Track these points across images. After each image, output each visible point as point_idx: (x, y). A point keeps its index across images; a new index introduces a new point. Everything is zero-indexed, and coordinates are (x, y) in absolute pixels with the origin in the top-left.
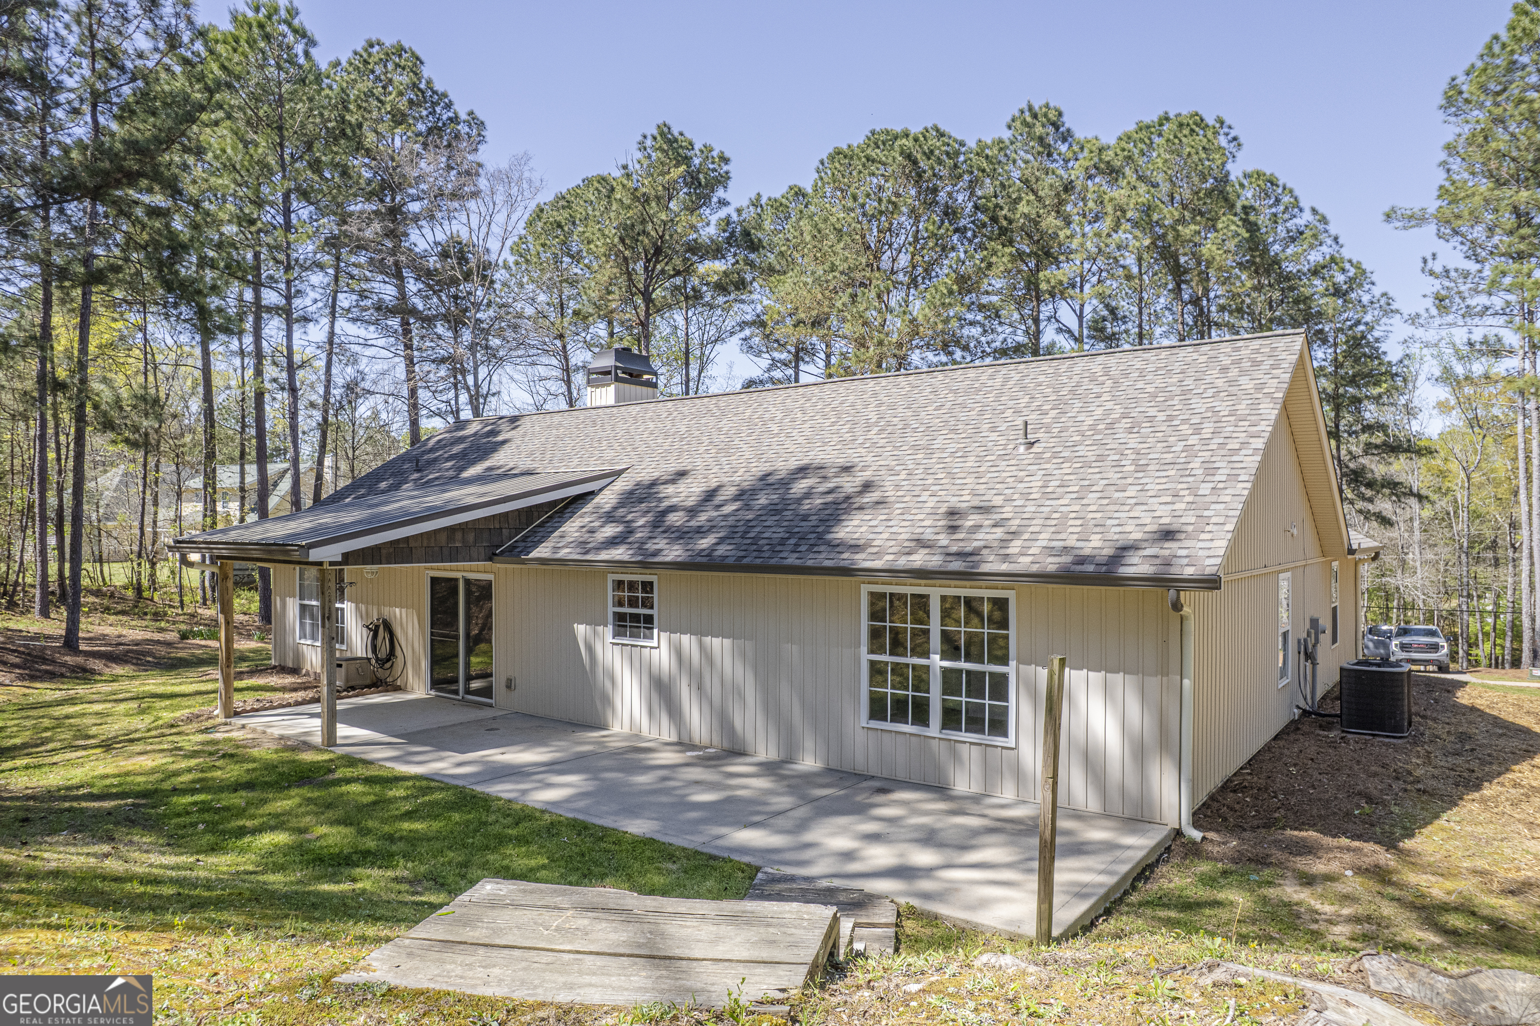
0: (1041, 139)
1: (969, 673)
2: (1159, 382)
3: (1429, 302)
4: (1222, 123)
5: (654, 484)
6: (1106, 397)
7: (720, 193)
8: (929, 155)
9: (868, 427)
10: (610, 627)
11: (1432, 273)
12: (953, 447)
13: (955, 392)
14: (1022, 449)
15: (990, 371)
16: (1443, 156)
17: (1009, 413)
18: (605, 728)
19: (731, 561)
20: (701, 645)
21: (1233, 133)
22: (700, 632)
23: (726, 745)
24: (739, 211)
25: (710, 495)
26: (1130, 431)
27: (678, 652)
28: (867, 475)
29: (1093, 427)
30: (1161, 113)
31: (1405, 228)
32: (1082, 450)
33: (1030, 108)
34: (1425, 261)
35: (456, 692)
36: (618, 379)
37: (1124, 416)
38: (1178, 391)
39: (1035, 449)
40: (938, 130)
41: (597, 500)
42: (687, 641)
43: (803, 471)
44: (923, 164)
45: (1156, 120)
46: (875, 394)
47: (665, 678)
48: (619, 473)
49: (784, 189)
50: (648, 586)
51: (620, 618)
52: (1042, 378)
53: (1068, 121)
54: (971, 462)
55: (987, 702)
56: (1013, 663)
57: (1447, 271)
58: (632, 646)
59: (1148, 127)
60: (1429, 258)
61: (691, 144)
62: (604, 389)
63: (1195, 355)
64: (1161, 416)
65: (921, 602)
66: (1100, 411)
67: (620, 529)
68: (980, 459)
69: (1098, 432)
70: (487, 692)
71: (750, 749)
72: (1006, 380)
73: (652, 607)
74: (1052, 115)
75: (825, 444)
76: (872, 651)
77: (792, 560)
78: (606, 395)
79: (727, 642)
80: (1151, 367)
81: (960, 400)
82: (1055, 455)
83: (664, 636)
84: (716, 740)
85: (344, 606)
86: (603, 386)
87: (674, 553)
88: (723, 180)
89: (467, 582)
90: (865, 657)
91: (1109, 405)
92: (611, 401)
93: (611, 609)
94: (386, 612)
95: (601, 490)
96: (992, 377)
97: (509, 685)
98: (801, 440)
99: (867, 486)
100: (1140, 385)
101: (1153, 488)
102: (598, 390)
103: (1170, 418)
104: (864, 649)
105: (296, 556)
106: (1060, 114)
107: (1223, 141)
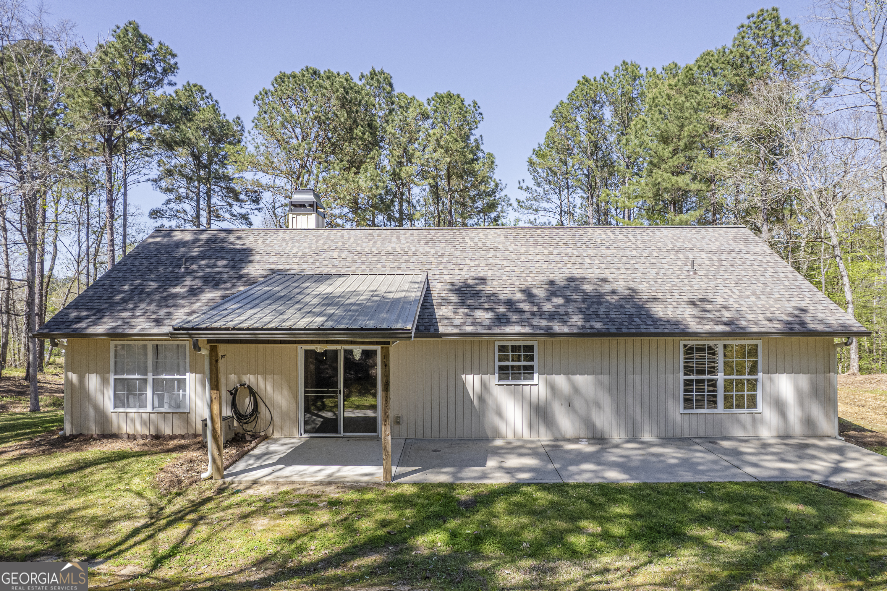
1: (737, 380)
10: (497, 375)
14: (692, 273)
20: (571, 382)
22: (568, 372)
27: (553, 388)
32: (725, 275)
36: (316, 211)
42: (560, 379)
47: (542, 404)
50: (530, 348)
51: (504, 369)
55: (746, 393)
56: (761, 374)
58: (515, 385)
62: (305, 217)
73: (533, 360)
76: (685, 374)
78: (307, 221)
79: (591, 377)
83: (542, 378)
85: (186, 377)
86: (304, 214)
90: (682, 377)
92: (312, 225)
93: (496, 364)
97: (398, 421)
102: (299, 217)
104: (682, 374)
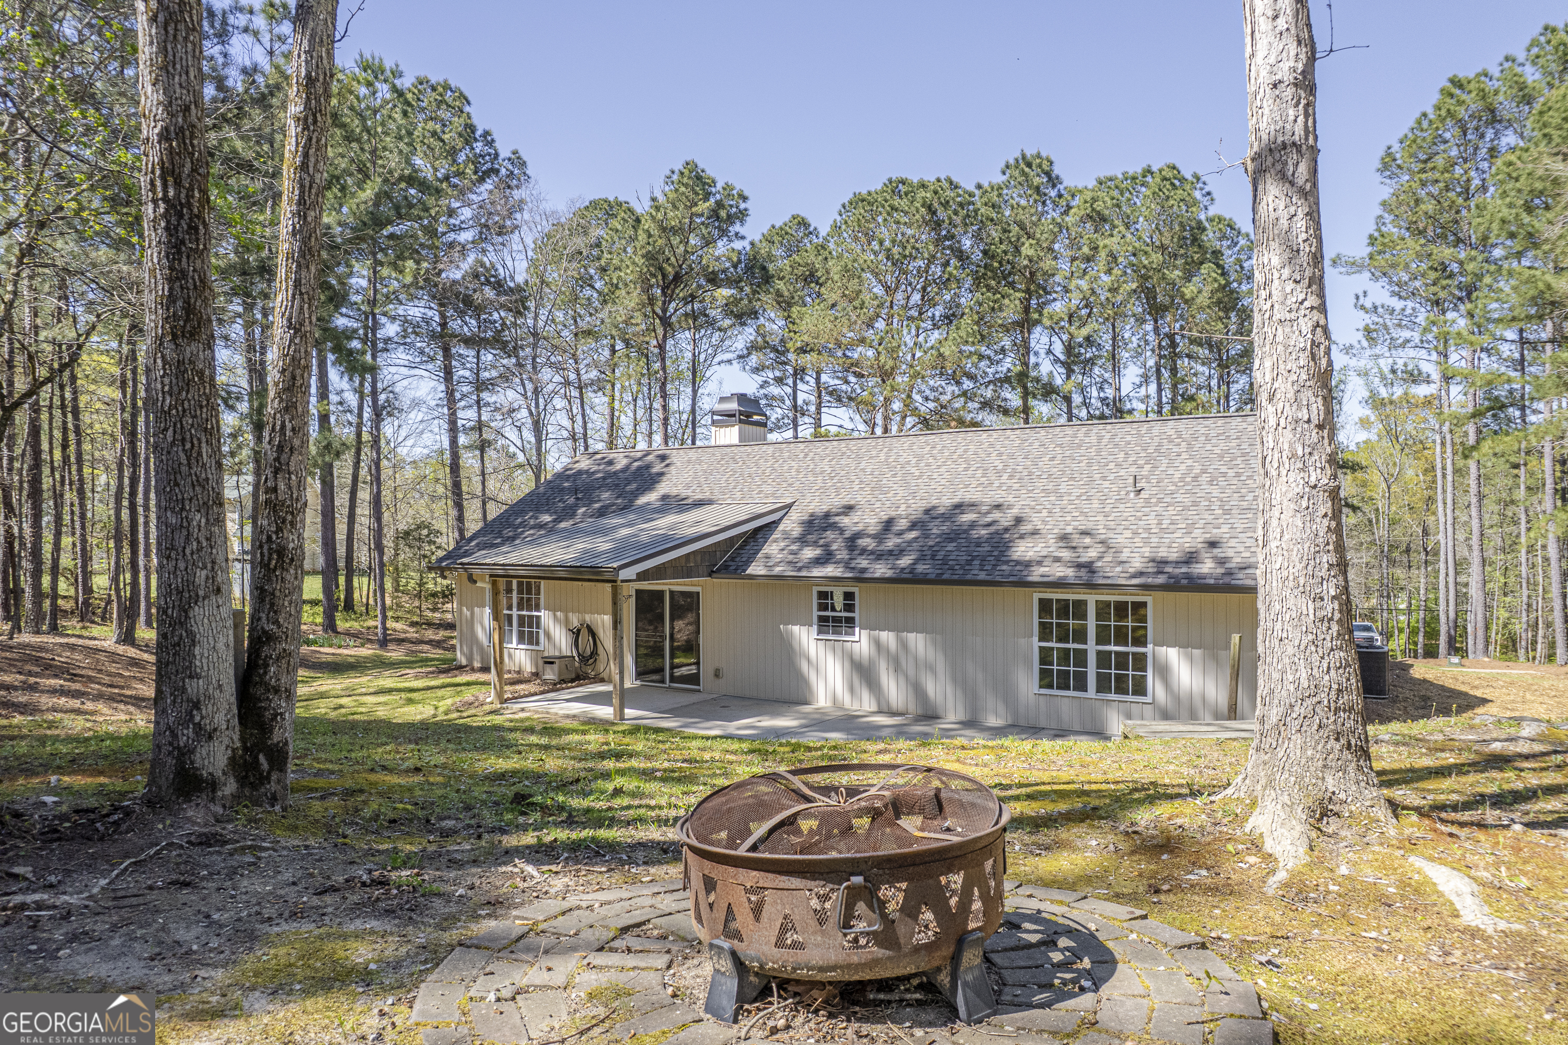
0: (1037, 189)
1: (1117, 653)
2: (1222, 445)
3: (1360, 335)
4: (1198, 179)
5: (827, 515)
6: (1184, 456)
7: (737, 227)
8: (946, 205)
9: (999, 474)
10: (815, 627)
11: (1363, 307)
12: (1076, 492)
13: (1061, 445)
14: (1132, 495)
15: (1084, 429)
16: (1379, 211)
17: (1112, 466)
18: (806, 703)
19: (933, 576)
20: (898, 638)
21: (1207, 189)
22: (897, 629)
23: (920, 712)
24: (752, 244)
25: (888, 524)
26: (1211, 483)
27: (877, 644)
28: (1015, 511)
29: (1182, 479)
30: (1145, 165)
31: (1348, 274)
32: (1179, 497)
33: (1024, 157)
34: (1357, 297)
35: (663, 681)
36: (741, 421)
37: (1204, 471)
38: (1238, 453)
39: (1143, 495)
40: (951, 183)
41: (781, 527)
42: (888, 637)
43: (959, 507)
44: (941, 214)
45: (1139, 171)
46: (991, 445)
47: (865, 662)
48: (789, 506)
49: (787, 218)
50: (850, 596)
51: (822, 619)
52: (1129, 438)
53: (1057, 170)
54: (1096, 504)
55: (1131, 673)
56: (1150, 646)
57: (1376, 308)
58: (835, 640)
59: (1134, 178)
60: (1361, 295)
61: (714, 182)
62: (728, 430)
63: (1244, 425)
64: (1231, 473)
65: (1080, 606)
66: (1183, 467)
67: (818, 551)
68: (1102, 502)
69: (1187, 484)
70: (694, 679)
71: (941, 712)
72: (1100, 439)
73: (853, 611)
74: (1045, 166)
75: (967, 486)
76: (1041, 640)
77: (982, 576)
78: (730, 435)
79: (920, 636)
80: (1213, 433)
81: (1068, 453)
82: (1160, 501)
83: (865, 633)
84: (912, 708)
85: (541, 614)
86: (727, 427)
87: (881, 570)
88: (742, 215)
89: (672, 592)
90: (1036, 643)
91: (1190, 462)
92: (735, 440)
93: (816, 613)
94: (588, 618)
95: (781, 519)
96: (1087, 434)
97: (717, 674)
98: (943, 482)
99: (1018, 520)
100: (1209, 447)
101: (1240, 526)
102: (722, 430)
103: (1238, 475)
104: (1036, 639)
105: (607, 576)
106: (1051, 163)
107: (1197, 194)
